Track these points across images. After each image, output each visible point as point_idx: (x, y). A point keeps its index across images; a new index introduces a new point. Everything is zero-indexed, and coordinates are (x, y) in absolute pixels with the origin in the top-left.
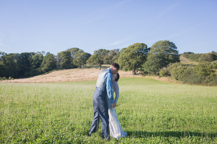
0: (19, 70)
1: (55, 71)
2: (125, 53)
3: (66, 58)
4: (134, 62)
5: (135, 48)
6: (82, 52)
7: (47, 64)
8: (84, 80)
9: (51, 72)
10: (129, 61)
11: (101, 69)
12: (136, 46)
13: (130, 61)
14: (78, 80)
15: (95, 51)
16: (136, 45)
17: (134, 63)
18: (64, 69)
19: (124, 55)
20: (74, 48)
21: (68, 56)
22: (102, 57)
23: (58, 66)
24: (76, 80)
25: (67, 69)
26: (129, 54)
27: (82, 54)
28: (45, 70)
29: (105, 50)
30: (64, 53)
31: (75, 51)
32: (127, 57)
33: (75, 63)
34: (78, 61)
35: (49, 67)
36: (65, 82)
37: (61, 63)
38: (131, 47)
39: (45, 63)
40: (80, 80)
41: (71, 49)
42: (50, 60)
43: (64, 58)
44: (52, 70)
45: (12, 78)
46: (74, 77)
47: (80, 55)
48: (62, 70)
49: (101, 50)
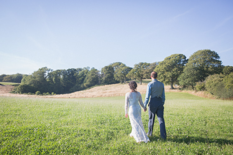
0: (65, 86)
1: (96, 86)
2: (161, 65)
3: (108, 73)
4: (169, 74)
5: (171, 59)
6: (124, 66)
7: (89, 79)
8: (117, 95)
9: (93, 87)
10: (164, 74)
11: (142, 83)
12: (173, 58)
13: (166, 74)
14: (110, 96)
15: (135, 65)
16: (172, 56)
17: (169, 76)
18: (106, 84)
19: (158, 68)
20: (117, 63)
21: (110, 71)
22: (142, 71)
23: (99, 82)
24: (108, 96)
25: (108, 84)
26: (164, 66)
27: (123, 68)
28: (87, 85)
29: (146, 64)
30: (106, 67)
31: (117, 66)
32: (162, 69)
33: (116, 78)
34: (119, 76)
35: (91, 82)
36: (97, 97)
37: (104, 78)
38: (167, 59)
39: (88, 78)
40: (113, 95)
41: (114, 63)
42: (92, 75)
43: (106, 73)
44: (94, 85)
45: (54, 93)
46: (110, 92)
47: (122, 69)
48: (103, 86)
49: (142, 64)
